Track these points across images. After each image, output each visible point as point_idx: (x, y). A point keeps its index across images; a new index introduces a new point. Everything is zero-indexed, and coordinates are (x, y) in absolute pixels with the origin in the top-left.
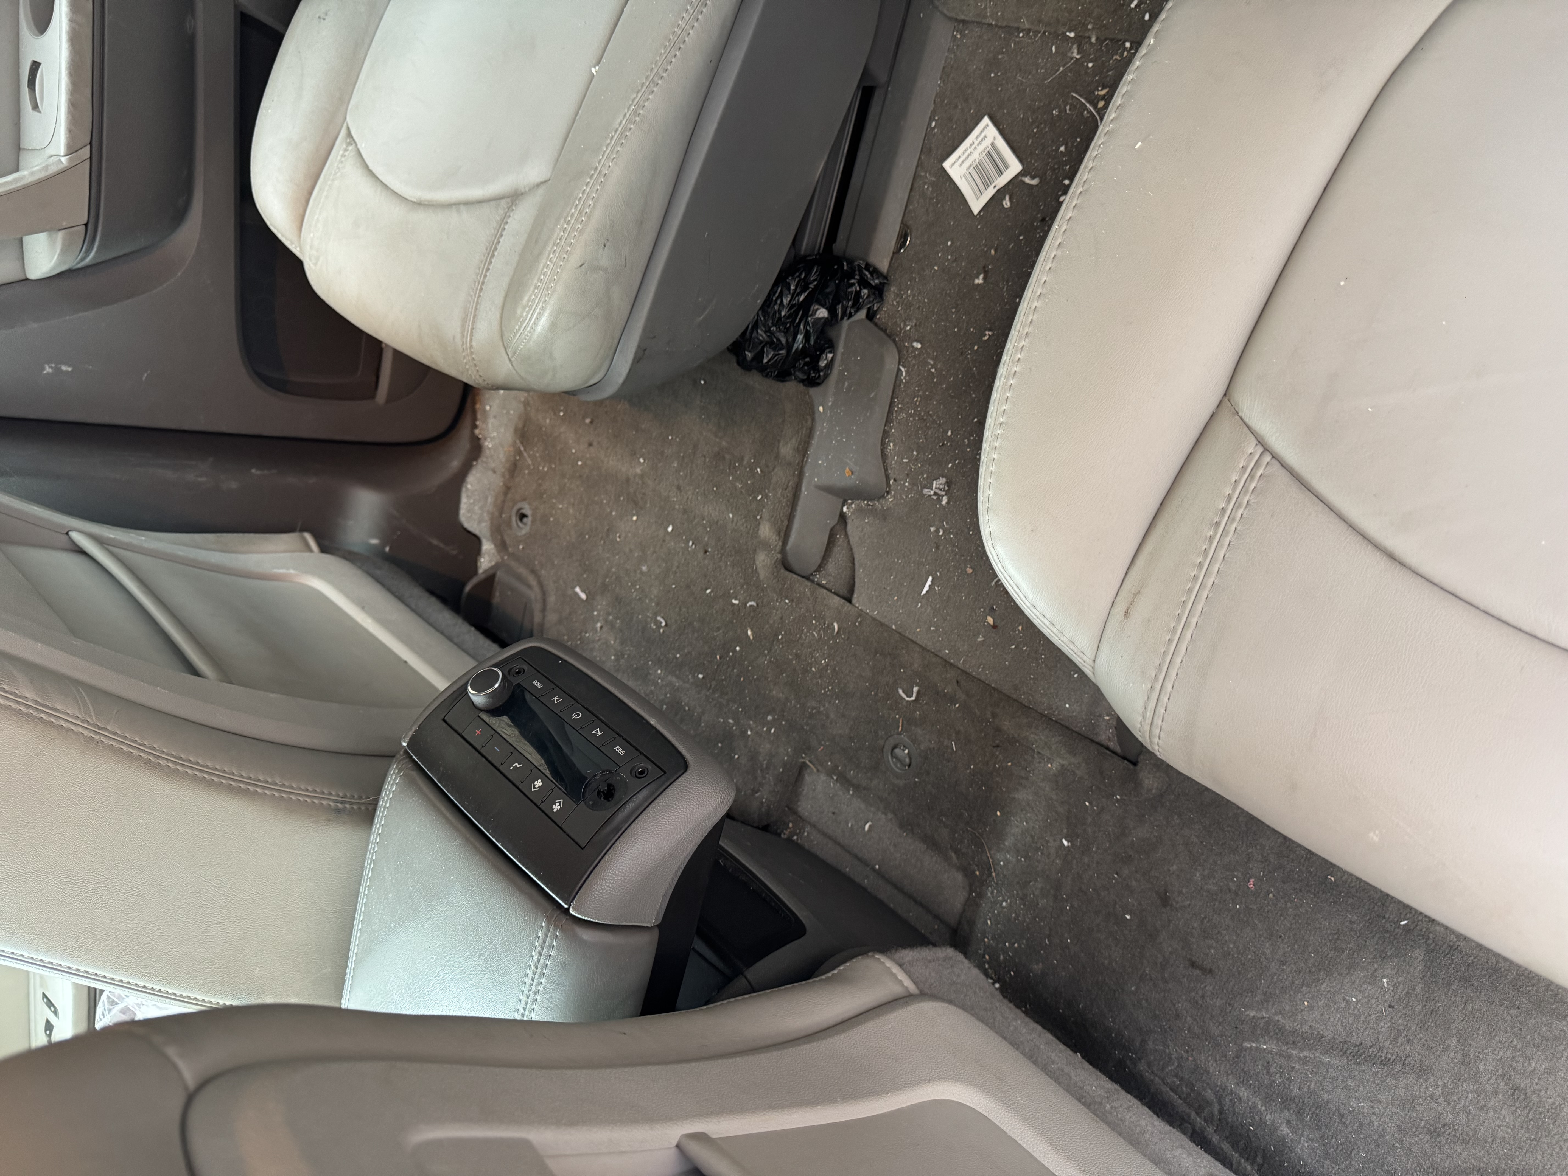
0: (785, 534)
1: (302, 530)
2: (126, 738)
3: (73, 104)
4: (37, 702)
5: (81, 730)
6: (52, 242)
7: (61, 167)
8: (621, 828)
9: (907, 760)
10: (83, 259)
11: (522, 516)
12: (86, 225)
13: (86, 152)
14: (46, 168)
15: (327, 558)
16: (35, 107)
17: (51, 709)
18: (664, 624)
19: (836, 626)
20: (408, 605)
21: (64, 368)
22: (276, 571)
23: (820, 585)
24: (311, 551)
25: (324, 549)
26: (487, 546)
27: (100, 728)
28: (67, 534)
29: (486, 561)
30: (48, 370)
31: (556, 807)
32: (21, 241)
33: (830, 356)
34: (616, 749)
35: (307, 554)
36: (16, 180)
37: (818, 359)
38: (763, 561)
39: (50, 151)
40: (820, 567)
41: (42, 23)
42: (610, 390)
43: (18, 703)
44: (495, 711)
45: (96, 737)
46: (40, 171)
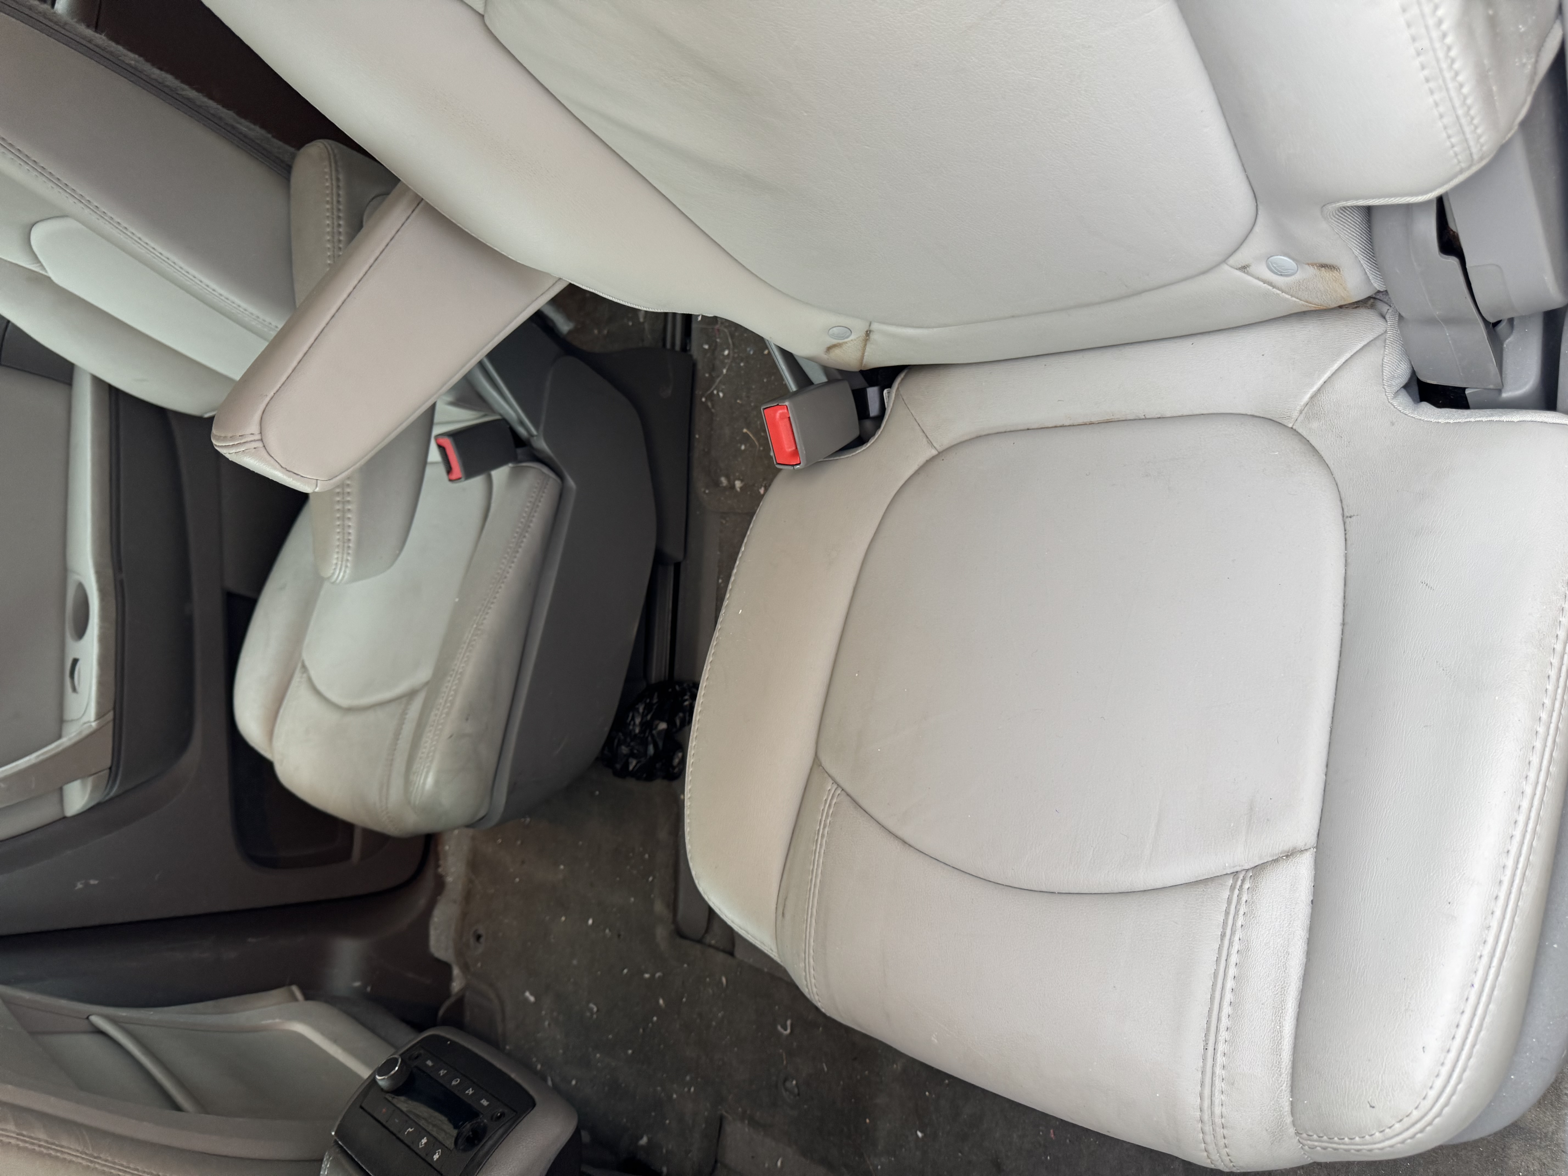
0: (674, 907)
1: (291, 984)
2: (114, 1163)
3: (101, 684)
4: (47, 1142)
5: (80, 1160)
6: (84, 786)
7: (91, 730)
8: (482, 1163)
9: (796, 1090)
10: (108, 794)
11: (478, 937)
12: (110, 768)
13: (110, 716)
14: (81, 732)
15: (310, 1004)
16: (74, 690)
17: (57, 1146)
18: (595, 1009)
19: (724, 980)
20: (379, 1036)
21: (92, 882)
22: (264, 1022)
23: (710, 946)
24: (295, 999)
25: (307, 997)
26: (456, 971)
27: (95, 1158)
28: (88, 1018)
29: (456, 985)
30: (79, 886)
31: (436, 1157)
32: (61, 789)
33: (680, 755)
34: (482, 1102)
35: (293, 1005)
36: (57, 747)
37: (671, 759)
38: (661, 933)
39: (85, 719)
40: (707, 931)
41: (81, 631)
42: (496, 818)
43: (33, 1144)
44: (397, 1091)
45: (92, 1165)
46: (75, 736)
